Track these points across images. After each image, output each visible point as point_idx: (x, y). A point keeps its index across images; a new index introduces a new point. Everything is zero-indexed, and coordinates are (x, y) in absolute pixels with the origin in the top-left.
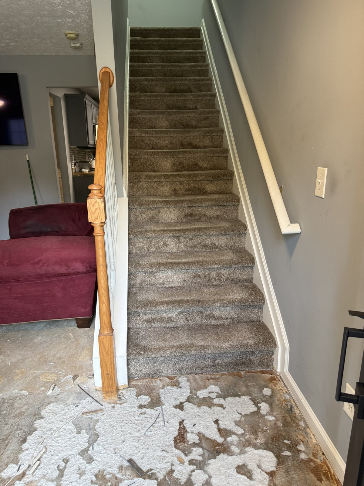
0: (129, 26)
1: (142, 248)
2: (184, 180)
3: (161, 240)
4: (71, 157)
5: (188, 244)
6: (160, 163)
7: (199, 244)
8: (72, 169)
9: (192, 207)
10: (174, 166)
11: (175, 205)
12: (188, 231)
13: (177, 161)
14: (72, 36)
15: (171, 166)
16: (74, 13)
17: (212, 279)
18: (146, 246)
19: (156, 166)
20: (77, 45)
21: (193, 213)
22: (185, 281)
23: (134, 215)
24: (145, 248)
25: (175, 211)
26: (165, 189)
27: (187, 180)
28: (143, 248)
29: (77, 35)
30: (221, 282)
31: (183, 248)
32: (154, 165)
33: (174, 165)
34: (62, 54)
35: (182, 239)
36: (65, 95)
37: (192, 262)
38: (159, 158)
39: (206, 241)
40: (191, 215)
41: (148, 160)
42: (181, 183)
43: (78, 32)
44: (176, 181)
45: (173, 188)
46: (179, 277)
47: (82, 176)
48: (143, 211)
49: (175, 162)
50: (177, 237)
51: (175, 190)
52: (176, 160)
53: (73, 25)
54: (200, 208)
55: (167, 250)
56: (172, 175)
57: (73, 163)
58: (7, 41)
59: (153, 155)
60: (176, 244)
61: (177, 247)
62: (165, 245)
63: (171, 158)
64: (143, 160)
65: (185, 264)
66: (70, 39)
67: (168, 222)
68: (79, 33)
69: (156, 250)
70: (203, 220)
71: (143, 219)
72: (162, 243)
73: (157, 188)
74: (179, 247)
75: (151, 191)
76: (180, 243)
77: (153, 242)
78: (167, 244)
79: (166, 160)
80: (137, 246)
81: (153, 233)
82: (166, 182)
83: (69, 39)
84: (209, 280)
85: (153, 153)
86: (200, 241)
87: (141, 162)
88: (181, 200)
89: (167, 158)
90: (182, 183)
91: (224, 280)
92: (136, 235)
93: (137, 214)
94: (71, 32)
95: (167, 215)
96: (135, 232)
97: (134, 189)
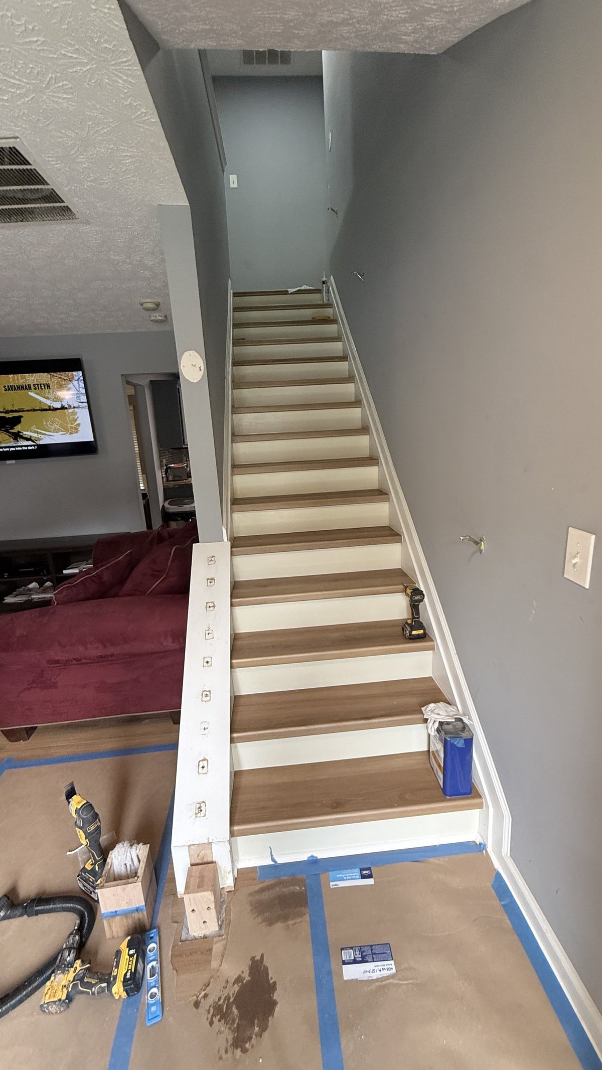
0: (231, 289)
4: (161, 461)
8: (163, 477)
14: (149, 305)
16: (147, 273)
20: (160, 318)
29: (158, 305)
34: (142, 330)
36: (151, 381)
43: (158, 301)
47: (177, 486)
53: (149, 291)
57: (163, 469)
58: (62, 316)
66: (148, 309)
68: (160, 301)
83: (146, 310)
94: (148, 300)
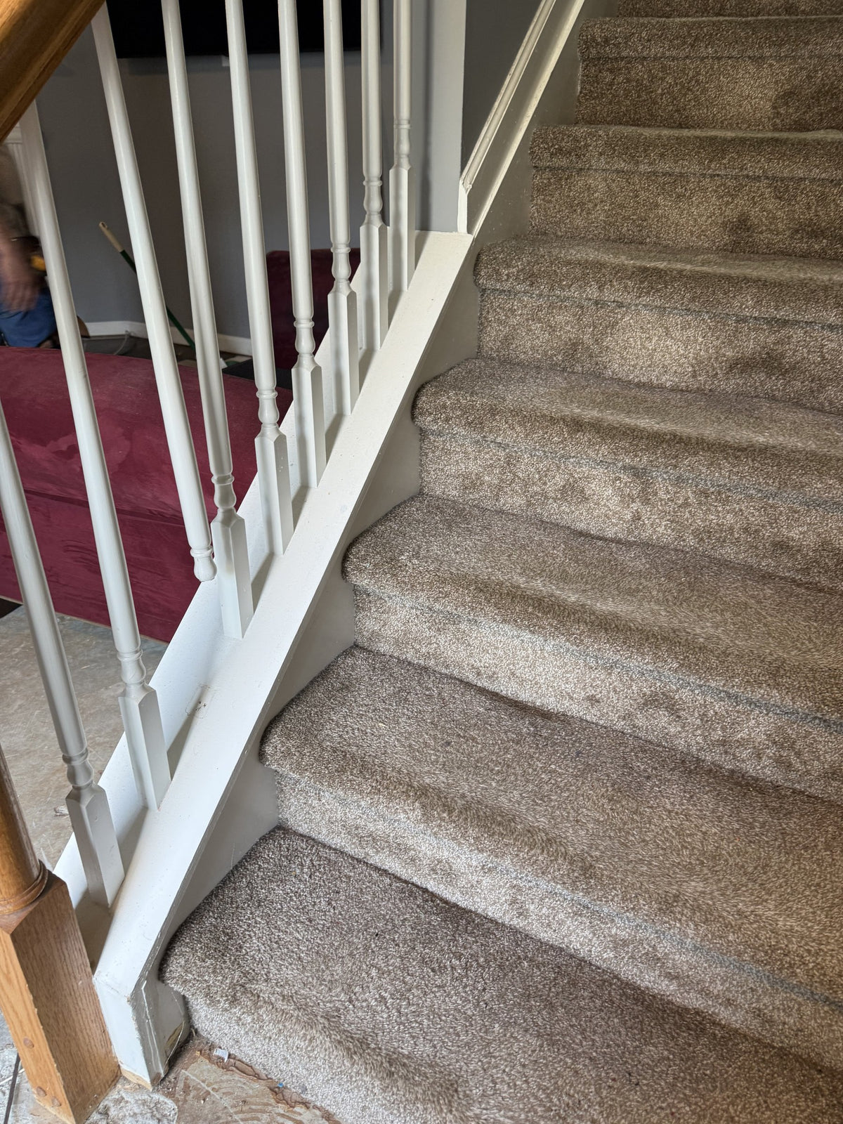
1: (471, 483)
2: (800, 173)
3: (559, 467)
5: (687, 515)
6: (720, 88)
7: (746, 530)
9: (785, 323)
10: (786, 104)
11: (693, 300)
12: (695, 454)
13: (809, 77)
15: (768, 106)
17: (741, 743)
18: (487, 478)
19: (696, 98)
21: (782, 355)
22: (593, 700)
23: (500, 322)
24: (485, 487)
25: (690, 332)
26: (690, 215)
27: (816, 172)
28: (474, 485)
30: (793, 776)
31: (658, 529)
32: (690, 96)
33: (788, 96)
35: (662, 487)
37: (642, 631)
38: (719, 59)
39: (790, 527)
40: (770, 363)
41: (664, 68)
42: (783, 189)
44: (758, 178)
45: (731, 213)
46: (567, 672)
48: (540, 308)
49: (796, 82)
50: (637, 473)
51: (742, 225)
52: (804, 73)
54: (833, 336)
55: (581, 518)
56: (743, 141)
59: (689, 41)
60: (626, 500)
61: (629, 517)
62: (573, 491)
63: (780, 59)
64: (639, 71)
65: (602, 634)
67: (644, 379)
69: (528, 506)
70: (831, 403)
71: (532, 348)
72: (559, 480)
73: (657, 205)
74: (637, 517)
75: (625, 219)
76: (646, 501)
77: (522, 470)
78: (582, 491)
79: (752, 69)
80: (453, 470)
81: (518, 429)
82: (704, 176)
84: (723, 743)
85: (693, 33)
86: (756, 519)
87: (629, 81)
88: (729, 278)
89: (759, 60)
90: (787, 190)
91: (808, 772)
92: (447, 420)
93: (514, 321)
95: (647, 344)
96: (444, 406)
97: (550, 202)
